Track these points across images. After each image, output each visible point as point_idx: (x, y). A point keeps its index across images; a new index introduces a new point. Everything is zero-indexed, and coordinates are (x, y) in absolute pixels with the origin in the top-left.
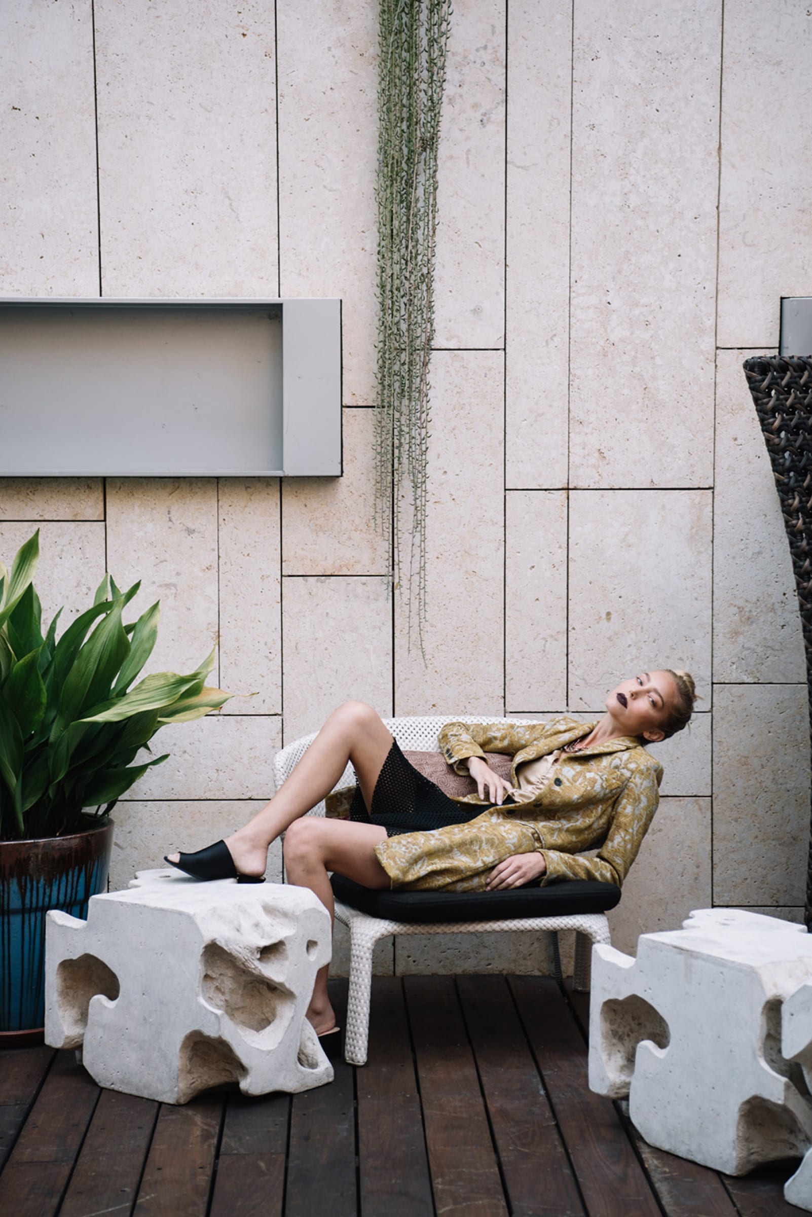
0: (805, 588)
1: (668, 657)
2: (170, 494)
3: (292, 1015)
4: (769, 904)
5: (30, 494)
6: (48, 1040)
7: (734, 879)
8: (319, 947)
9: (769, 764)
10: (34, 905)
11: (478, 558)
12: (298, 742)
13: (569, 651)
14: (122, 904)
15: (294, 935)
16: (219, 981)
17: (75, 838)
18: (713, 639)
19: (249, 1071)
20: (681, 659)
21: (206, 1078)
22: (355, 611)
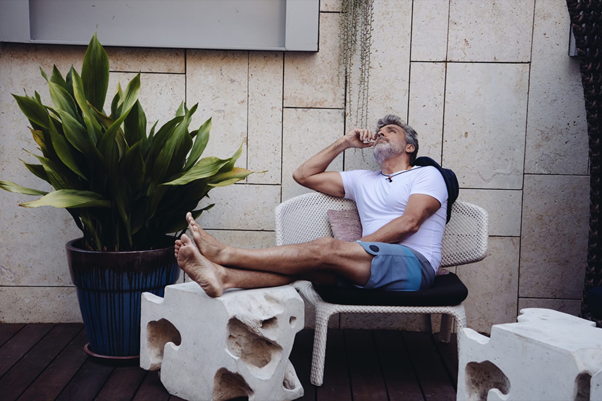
0: (592, 118)
1: (499, 159)
2: (222, 59)
3: (280, 360)
4: (550, 297)
5: (144, 57)
6: (142, 365)
7: (531, 283)
8: (297, 320)
9: (554, 220)
10: (137, 288)
11: (393, 100)
12: (288, 201)
13: (443, 154)
14: (183, 291)
15: (282, 314)
16: (238, 339)
17: (161, 251)
18: (525, 148)
19: (254, 392)
20: (506, 160)
21: (229, 394)
22: (323, 128)
